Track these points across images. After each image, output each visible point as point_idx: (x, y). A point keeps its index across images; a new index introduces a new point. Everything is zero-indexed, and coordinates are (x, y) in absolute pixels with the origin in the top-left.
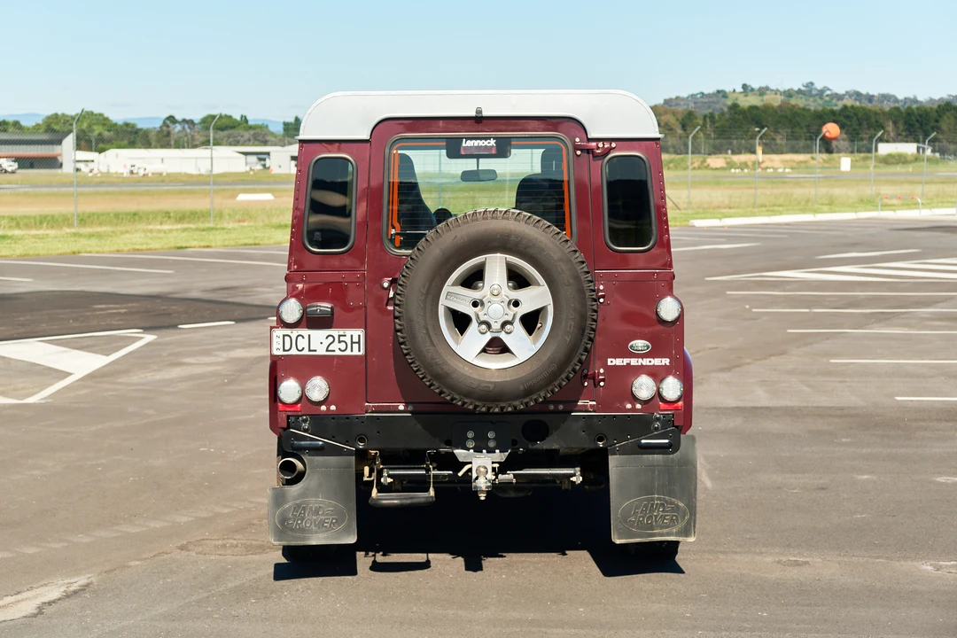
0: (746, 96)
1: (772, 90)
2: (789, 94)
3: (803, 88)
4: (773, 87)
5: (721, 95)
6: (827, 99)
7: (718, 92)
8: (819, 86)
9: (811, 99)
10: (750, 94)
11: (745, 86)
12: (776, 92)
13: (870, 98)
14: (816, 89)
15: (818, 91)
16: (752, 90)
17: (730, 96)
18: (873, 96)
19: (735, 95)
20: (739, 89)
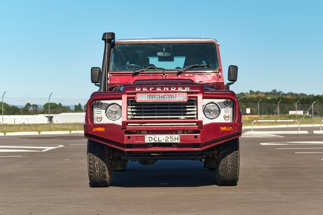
0: (251, 95)
1: (261, 93)
2: (267, 94)
3: (272, 92)
4: (261, 91)
5: (242, 95)
6: (281, 95)
7: (241, 93)
8: (278, 91)
9: (275, 96)
10: (253, 94)
11: (251, 91)
12: (262, 93)
13: (297, 95)
14: (277, 92)
15: (278, 93)
16: (254, 92)
17: (245, 95)
18: (298, 94)
19: (247, 95)
20: (249, 92)
